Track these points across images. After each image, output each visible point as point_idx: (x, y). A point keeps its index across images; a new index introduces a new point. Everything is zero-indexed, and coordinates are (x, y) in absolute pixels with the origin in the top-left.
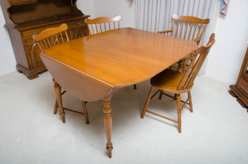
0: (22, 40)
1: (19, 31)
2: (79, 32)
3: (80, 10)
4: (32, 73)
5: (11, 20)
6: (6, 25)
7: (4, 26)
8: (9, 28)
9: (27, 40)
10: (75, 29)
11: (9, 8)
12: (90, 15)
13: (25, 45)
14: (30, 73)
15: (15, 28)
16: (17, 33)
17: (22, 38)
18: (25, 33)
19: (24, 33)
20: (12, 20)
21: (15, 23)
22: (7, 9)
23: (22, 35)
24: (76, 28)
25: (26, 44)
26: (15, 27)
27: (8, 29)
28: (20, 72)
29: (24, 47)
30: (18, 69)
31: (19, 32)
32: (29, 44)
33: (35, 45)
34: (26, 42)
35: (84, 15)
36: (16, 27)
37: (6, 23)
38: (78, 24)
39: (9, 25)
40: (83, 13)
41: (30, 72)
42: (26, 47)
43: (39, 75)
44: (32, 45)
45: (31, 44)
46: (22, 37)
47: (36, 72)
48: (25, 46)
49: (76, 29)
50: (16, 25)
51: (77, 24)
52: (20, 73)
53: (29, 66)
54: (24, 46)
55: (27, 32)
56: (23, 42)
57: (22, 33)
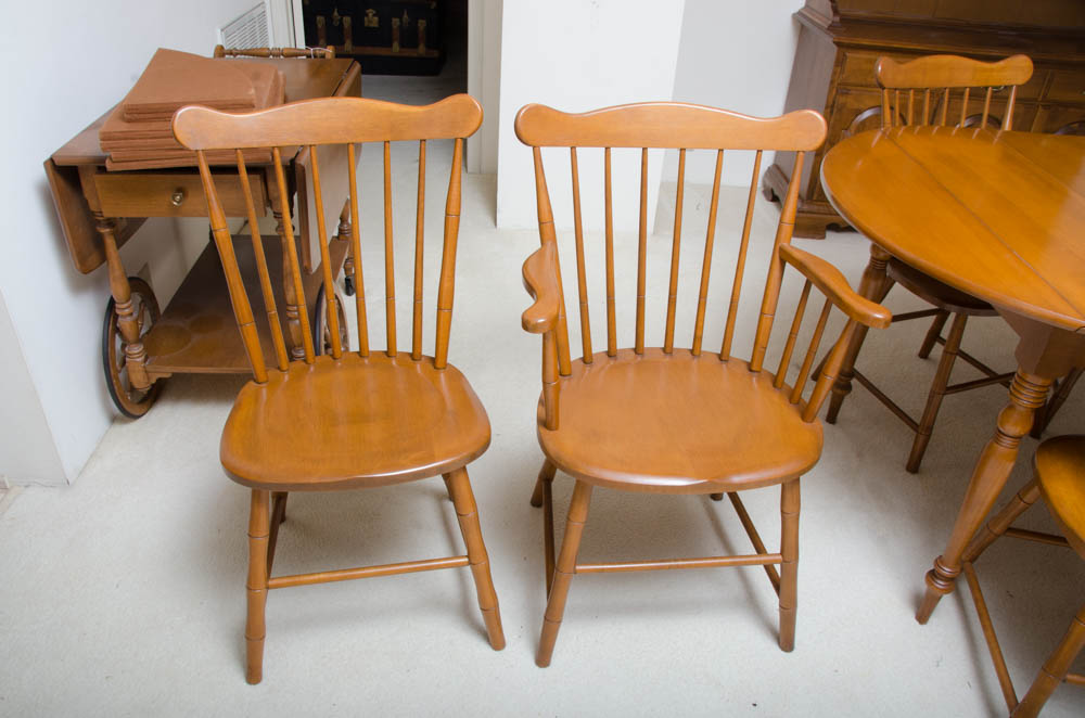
0: (832, 82)
1: (838, 44)
2: (1076, 125)
4: (809, 215)
6: (803, 12)
7: (794, 15)
8: (807, 24)
9: (849, 88)
10: (1067, 105)
13: (834, 102)
14: (803, 212)
15: (828, 29)
16: (826, 48)
17: (834, 73)
18: (854, 58)
19: (850, 55)
21: (835, 11)
23: (840, 62)
25: (842, 100)
26: (830, 26)
27: (803, 26)
28: (770, 198)
30: (768, 183)
31: (835, 48)
32: (851, 102)
33: (867, 114)
34: (843, 94)
36: (831, 28)
37: (806, 7)
39: (813, 15)
41: (806, 208)
42: (835, 110)
43: (830, 235)
44: (860, 112)
45: (856, 106)
46: (839, 69)
47: (825, 216)
48: (833, 106)
49: (1072, 110)
50: (837, 19)
52: (768, 200)
53: (810, 186)
54: (831, 103)
55: (864, 55)
56: (830, 91)
57: (844, 55)
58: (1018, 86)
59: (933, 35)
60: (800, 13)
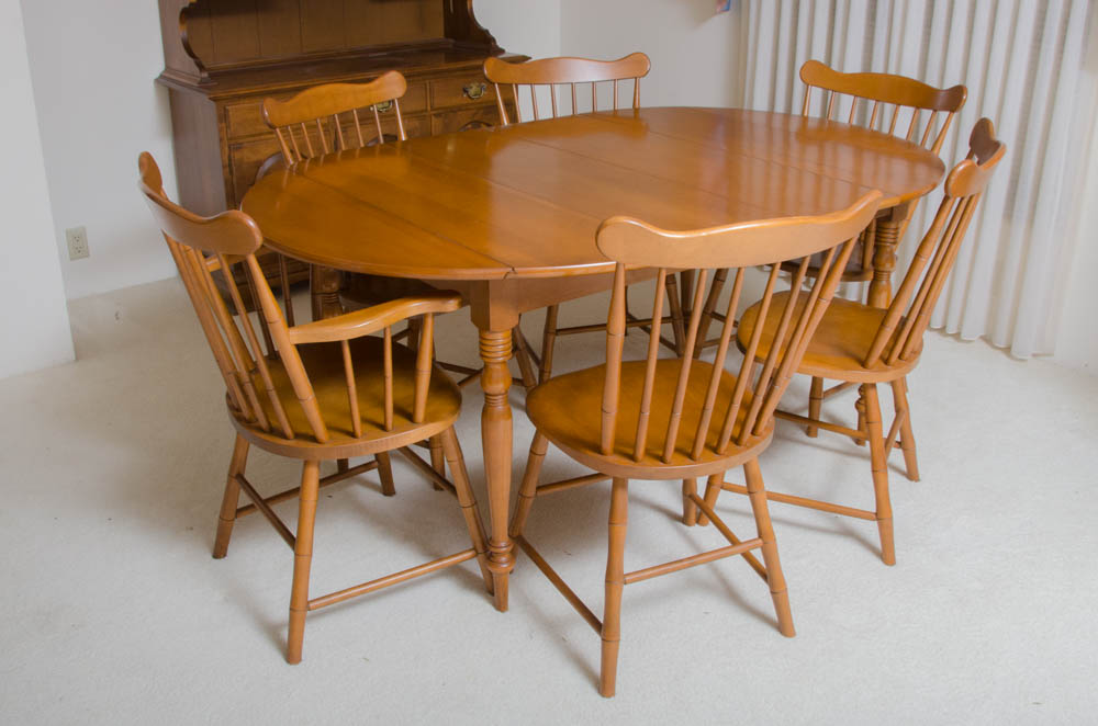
0: (221, 139)
1: (214, 100)
3: (487, 31)
5: (187, 56)
6: (167, 75)
7: (157, 81)
8: (175, 87)
9: (241, 141)
10: (454, 110)
11: (187, 5)
12: (529, 55)
15: (199, 87)
16: (202, 108)
17: (220, 130)
18: (238, 111)
19: (231, 107)
20: (191, 54)
21: (201, 67)
22: (180, 10)
23: (223, 117)
24: (459, 108)
25: (237, 156)
26: (201, 83)
27: (171, 92)
29: (224, 167)
31: (212, 105)
32: (249, 157)
34: (236, 149)
35: (502, 51)
36: (203, 86)
37: (168, 68)
38: (472, 92)
39: (177, 76)
40: (500, 44)
44: (260, 164)
45: (254, 158)
46: (224, 125)
49: (460, 113)
50: (205, 74)
51: (465, 91)
54: (227, 162)
55: (246, 105)
56: (222, 148)
57: (225, 109)
58: (398, 99)
59: (308, 70)
60: (162, 76)
